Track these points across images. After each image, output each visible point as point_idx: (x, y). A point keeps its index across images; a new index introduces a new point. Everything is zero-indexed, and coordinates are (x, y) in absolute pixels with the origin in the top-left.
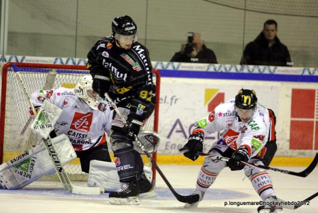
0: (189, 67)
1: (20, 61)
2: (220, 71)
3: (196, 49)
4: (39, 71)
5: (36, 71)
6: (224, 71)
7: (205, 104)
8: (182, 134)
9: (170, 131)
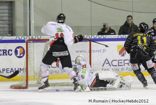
0: (110, 37)
1: (39, 38)
2: (123, 38)
3: (107, 30)
4: (42, 42)
5: (41, 42)
6: (125, 37)
7: (118, 52)
8: (108, 64)
9: (103, 63)
